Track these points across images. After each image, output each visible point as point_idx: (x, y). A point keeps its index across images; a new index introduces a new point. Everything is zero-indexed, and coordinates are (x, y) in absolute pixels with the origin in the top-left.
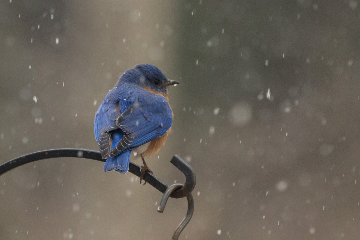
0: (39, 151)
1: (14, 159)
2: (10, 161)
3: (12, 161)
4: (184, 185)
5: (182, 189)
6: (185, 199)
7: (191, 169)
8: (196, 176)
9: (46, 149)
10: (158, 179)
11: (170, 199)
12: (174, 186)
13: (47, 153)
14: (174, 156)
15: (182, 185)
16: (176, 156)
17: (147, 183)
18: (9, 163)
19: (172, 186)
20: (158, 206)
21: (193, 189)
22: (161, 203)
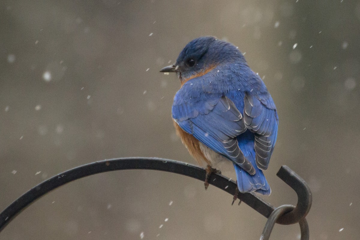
0: (97, 162)
1: (64, 172)
2: (58, 175)
3: (60, 176)
4: (295, 207)
5: (292, 212)
6: (296, 226)
7: (305, 184)
8: (311, 194)
9: (107, 158)
10: (260, 198)
11: (277, 225)
12: (282, 207)
13: (108, 164)
14: (282, 167)
15: (292, 206)
16: (285, 166)
17: (242, 202)
18: (57, 177)
19: (279, 208)
20: (260, 236)
21: (308, 212)
22: (263, 232)
